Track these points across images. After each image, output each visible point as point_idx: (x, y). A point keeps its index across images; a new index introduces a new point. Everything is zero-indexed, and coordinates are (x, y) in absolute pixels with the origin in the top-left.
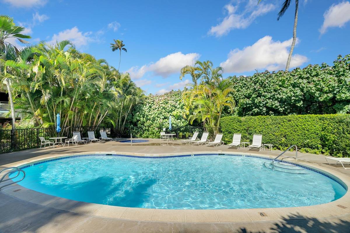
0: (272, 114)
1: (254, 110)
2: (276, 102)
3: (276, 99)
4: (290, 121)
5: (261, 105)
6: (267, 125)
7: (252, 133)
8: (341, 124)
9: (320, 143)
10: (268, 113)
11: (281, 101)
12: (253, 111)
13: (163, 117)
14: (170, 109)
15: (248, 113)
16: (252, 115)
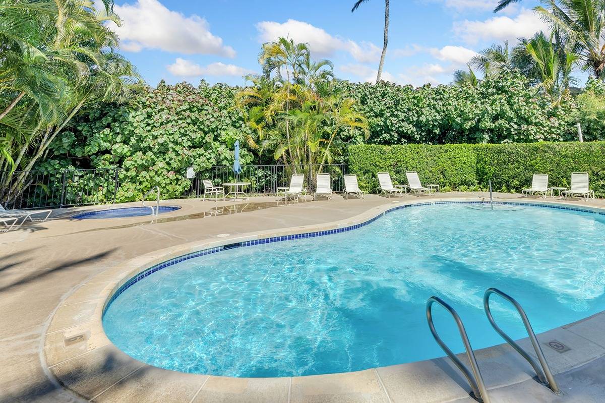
0: (405, 142)
1: (384, 135)
2: (411, 126)
3: (411, 123)
4: (447, 151)
5: (394, 129)
6: (422, 158)
7: (401, 171)
8: (502, 154)
9: (475, 177)
10: (399, 142)
11: (418, 125)
12: (381, 137)
13: (189, 144)
14: (214, 126)
15: (376, 140)
16: (380, 143)
